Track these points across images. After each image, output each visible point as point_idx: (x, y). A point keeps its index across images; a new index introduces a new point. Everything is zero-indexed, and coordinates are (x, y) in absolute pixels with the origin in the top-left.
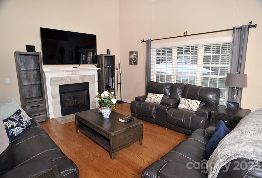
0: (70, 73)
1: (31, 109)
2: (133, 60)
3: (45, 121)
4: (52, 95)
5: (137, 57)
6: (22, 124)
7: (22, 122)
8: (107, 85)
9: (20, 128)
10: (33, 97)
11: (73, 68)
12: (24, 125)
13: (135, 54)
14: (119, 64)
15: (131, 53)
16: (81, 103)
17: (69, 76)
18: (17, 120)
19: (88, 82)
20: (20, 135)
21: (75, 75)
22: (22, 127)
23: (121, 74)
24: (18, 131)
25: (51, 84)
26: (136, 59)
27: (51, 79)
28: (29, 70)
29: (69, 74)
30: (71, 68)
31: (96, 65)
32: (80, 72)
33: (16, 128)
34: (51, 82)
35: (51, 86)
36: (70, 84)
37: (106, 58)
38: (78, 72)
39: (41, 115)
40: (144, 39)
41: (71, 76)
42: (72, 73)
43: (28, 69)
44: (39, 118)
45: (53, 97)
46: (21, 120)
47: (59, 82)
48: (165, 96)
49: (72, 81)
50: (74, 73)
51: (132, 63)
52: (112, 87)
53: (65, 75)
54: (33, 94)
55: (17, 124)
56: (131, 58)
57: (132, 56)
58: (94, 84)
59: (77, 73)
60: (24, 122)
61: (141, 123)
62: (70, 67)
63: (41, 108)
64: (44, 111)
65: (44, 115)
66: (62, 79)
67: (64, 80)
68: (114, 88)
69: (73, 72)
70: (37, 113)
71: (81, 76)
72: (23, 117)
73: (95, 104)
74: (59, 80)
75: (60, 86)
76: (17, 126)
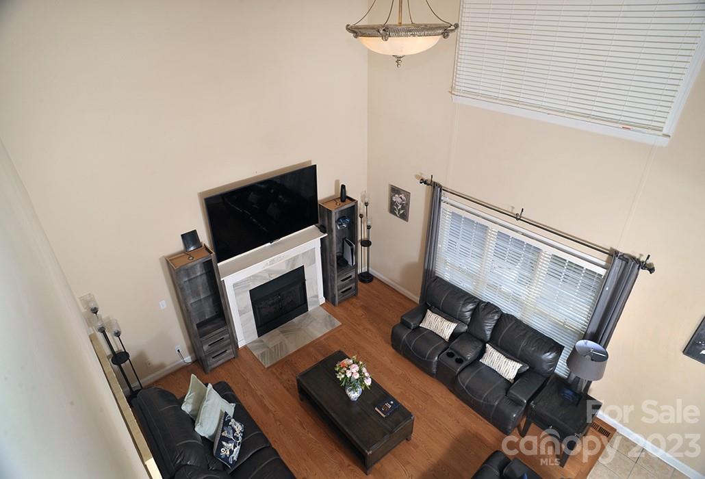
1: (211, 348)
2: (397, 206)
3: (233, 357)
4: (238, 310)
5: (408, 204)
10: (207, 318)
13: (403, 196)
14: (366, 204)
15: (395, 190)
18: (232, 438)
19: (303, 266)
21: (277, 263)
23: (369, 227)
25: (235, 294)
26: (405, 207)
27: (235, 285)
28: (194, 278)
29: (267, 263)
34: (236, 289)
36: (268, 281)
38: (282, 255)
39: (226, 351)
42: (271, 261)
43: (192, 277)
44: (225, 355)
45: (241, 313)
47: (250, 285)
48: (460, 325)
51: (397, 213)
52: (350, 263)
56: (394, 200)
57: (397, 199)
58: (314, 265)
59: (280, 257)
63: (226, 340)
64: (232, 342)
65: (232, 350)
66: (254, 277)
67: (257, 278)
68: (354, 264)
69: (273, 258)
70: (219, 351)
71: (289, 259)
72: (235, 426)
73: (315, 300)
74: (249, 281)
75: (252, 291)
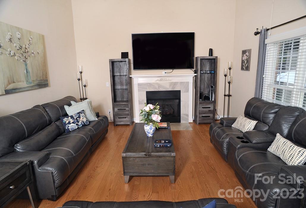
0: (159, 78)
1: (118, 111)
2: (245, 62)
3: (129, 125)
4: (139, 101)
5: (250, 57)
6: (78, 122)
7: (79, 120)
8: (207, 95)
9: (75, 125)
10: (125, 100)
11: (165, 73)
12: (80, 123)
13: (247, 54)
14: (230, 69)
15: (244, 52)
16: (171, 113)
17: (157, 82)
18: (75, 118)
19: (180, 91)
20: (74, 130)
21: (164, 82)
22: (77, 125)
23: (229, 83)
24: (73, 127)
25: (138, 90)
26: (248, 61)
27: (139, 85)
29: (158, 80)
30: (163, 74)
31: (193, 70)
32: (170, 78)
33: (72, 124)
34: (139, 87)
35: (138, 91)
36: (157, 90)
37: (208, 61)
38: (168, 78)
39: (126, 118)
40: (257, 29)
41: (159, 82)
42: (160, 79)
43: (121, 75)
44: (125, 120)
45: (140, 103)
46: (78, 119)
47: (146, 88)
48: (262, 125)
49: (160, 88)
50: (163, 80)
51: (244, 67)
52: (211, 99)
53: (153, 80)
54: (125, 98)
55: (73, 121)
56: (243, 59)
57: (245, 58)
58: (187, 93)
59: (166, 79)
60: (81, 121)
61: (171, 154)
62: (162, 72)
63: (127, 111)
64: (129, 115)
65: (128, 119)
66: (150, 85)
67: (151, 86)
68: (213, 100)
69: (162, 78)
70: (122, 115)
71: (172, 82)
72: (81, 117)
73: (186, 117)
74: (146, 86)
75: (147, 92)
76: (73, 123)
